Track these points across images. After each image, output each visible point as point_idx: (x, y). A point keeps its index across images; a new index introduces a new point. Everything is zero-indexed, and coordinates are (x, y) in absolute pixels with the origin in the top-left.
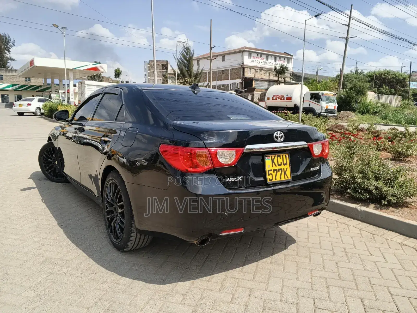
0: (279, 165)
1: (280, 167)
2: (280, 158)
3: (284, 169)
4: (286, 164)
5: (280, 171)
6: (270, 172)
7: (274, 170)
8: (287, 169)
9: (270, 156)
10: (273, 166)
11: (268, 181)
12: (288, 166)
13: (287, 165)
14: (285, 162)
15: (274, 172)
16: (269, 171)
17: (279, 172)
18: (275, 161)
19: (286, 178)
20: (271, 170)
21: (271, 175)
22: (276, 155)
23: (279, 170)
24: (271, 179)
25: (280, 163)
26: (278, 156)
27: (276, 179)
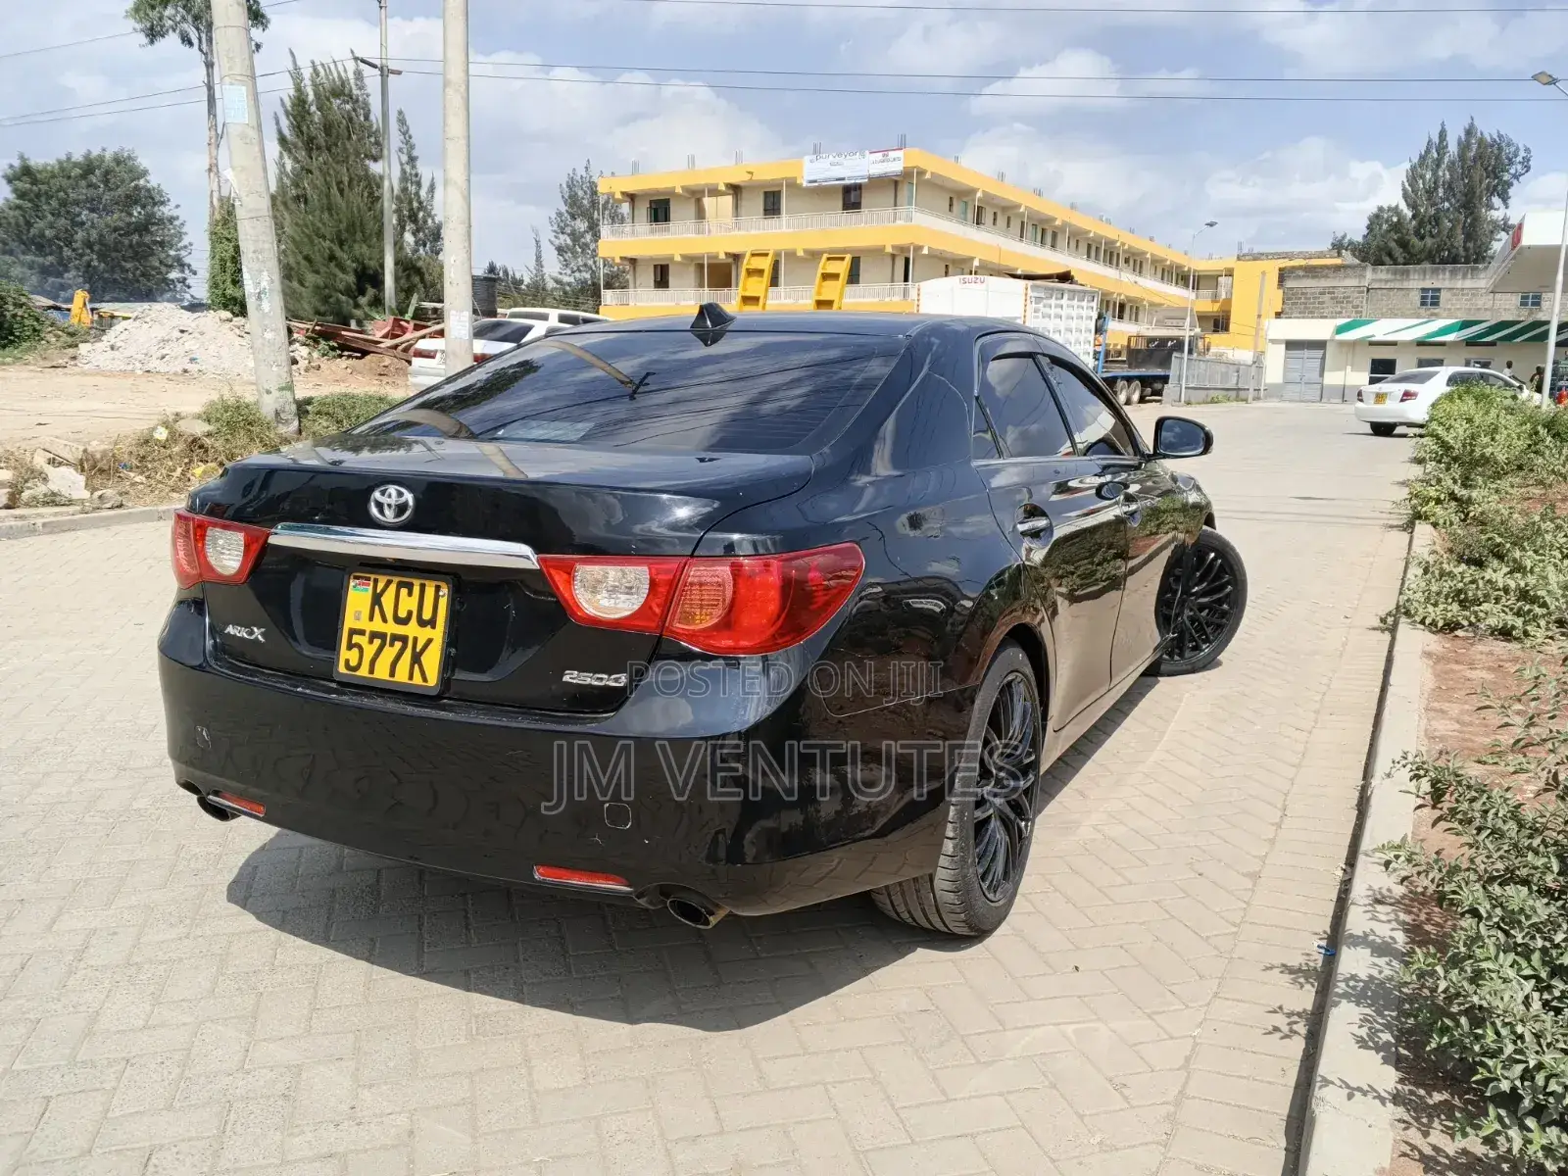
0: (398, 621)
1: (400, 630)
2: (410, 594)
3: (415, 640)
4: (432, 623)
5: (398, 645)
6: (356, 639)
7: (374, 635)
8: (429, 641)
9: (373, 577)
10: (371, 618)
11: (342, 669)
12: (438, 634)
13: (434, 627)
14: (427, 615)
15: (371, 642)
16: (353, 632)
17: (392, 645)
18: (388, 600)
19: (417, 680)
20: (362, 632)
21: (355, 651)
22: (396, 580)
23: (395, 638)
24: (353, 663)
25: (402, 614)
26: (400, 585)
27: (372, 671)
